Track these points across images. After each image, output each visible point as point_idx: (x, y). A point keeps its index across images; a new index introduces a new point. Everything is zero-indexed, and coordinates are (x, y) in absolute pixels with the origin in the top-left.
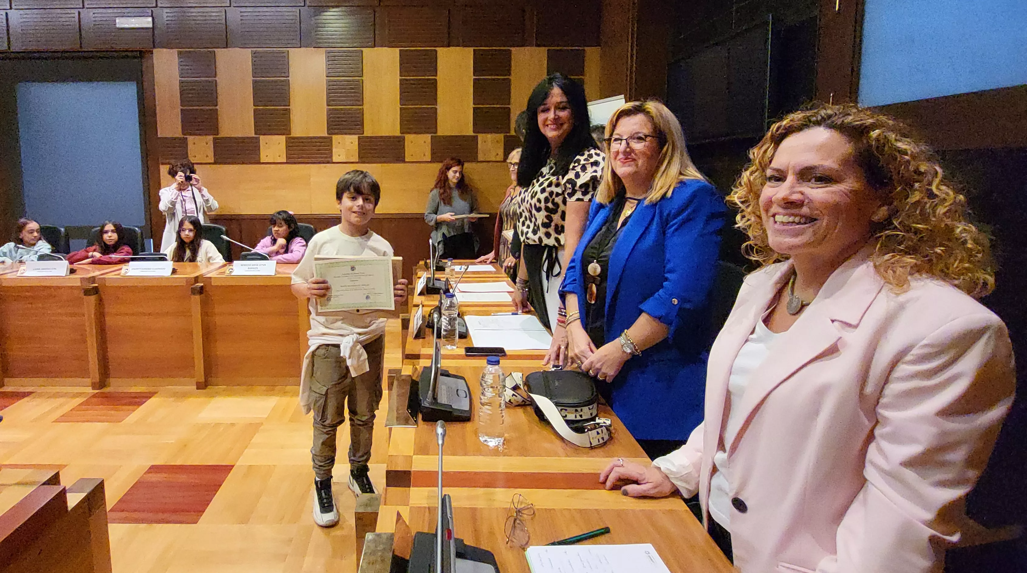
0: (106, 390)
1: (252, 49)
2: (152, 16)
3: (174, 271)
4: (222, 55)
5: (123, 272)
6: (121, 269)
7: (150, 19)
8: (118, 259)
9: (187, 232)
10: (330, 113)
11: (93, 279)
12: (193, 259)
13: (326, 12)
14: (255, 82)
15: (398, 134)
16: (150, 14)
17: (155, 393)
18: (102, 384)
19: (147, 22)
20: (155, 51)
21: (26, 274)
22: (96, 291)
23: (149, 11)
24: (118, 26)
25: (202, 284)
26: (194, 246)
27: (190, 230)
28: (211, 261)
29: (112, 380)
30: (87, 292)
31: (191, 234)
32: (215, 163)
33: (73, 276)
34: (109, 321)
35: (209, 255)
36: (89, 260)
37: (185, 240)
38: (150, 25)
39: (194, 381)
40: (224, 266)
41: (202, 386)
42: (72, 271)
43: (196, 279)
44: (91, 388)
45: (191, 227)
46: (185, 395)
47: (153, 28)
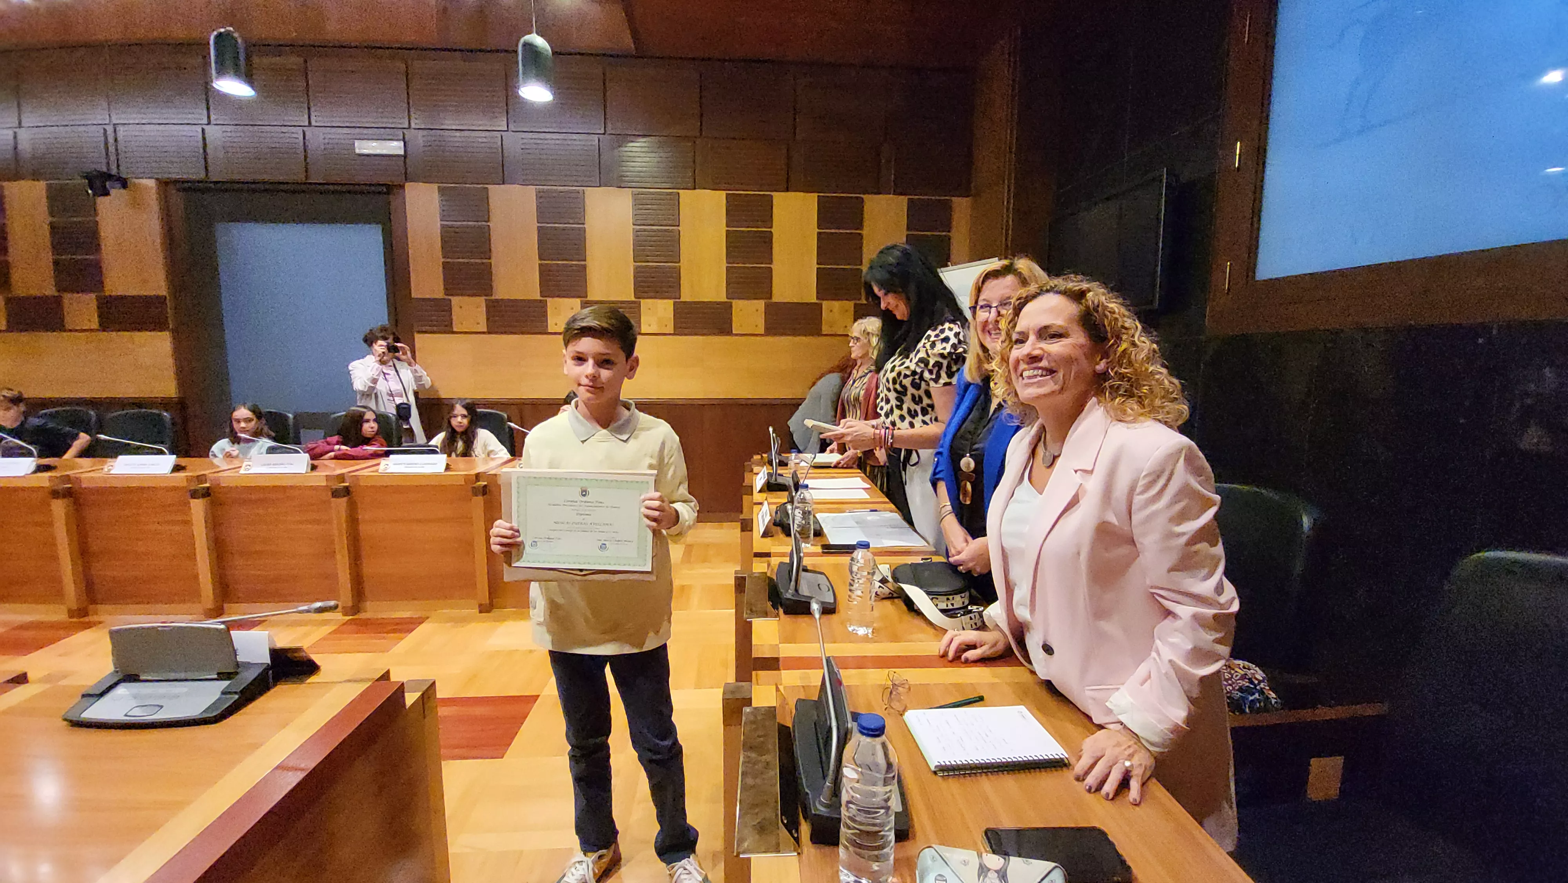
0: (362, 616)
1: (537, 187)
2: (404, 140)
3: (448, 468)
4: (498, 194)
5: (381, 468)
6: (378, 464)
7: (402, 143)
8: (371, 452)
9: (459, 419)
10: (638, 272)
11: (341, 478)
12: (467, 453)
13: (632, 142)
14: (539, 229)
15: (723, 298)
16: (401, 137)
17: (428, 618)
18: (355, 609)
19: (395, 147)
20: (407, 185)
21: (254, 470)
22: (347, 491)
23: (400, 132)
24: (357, 151)
25: (486, 483)
26: (469, 437)
27: (464, 416)
28: (492, 456)
29: (368, 604)
30: (336, 494)
31: (465, 422)
32: (489, 333)
33: (315, 473)
34: (365, 529)
35: (490, 448)
36: (332, 454)
37: (459, 430)
38: (402, 152)
39: (475, 603)
40: (510, 461)
41: (485, 609)
42: (314, 468)
43: (478, 476)
44: (341, 614)
45: (465, 412)
46: (463, 620)
47: (405, 156)
